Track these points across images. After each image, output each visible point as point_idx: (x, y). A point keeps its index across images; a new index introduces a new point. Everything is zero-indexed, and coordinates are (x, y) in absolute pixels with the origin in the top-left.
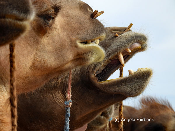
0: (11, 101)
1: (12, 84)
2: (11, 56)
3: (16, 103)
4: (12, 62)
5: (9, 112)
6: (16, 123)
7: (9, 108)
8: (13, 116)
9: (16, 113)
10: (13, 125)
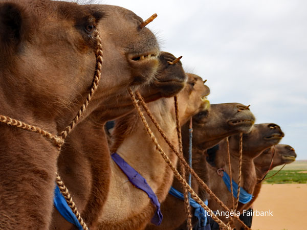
0: (177, 129)
1: (177, 120)
2: (176, 104)
3: (180, 130)
4: (176, 107)
5: (177, 136)
6: (181, 141)
7: (176, 133)
8: (179, 137)
9: (181, 136)
10: (179, 142)
